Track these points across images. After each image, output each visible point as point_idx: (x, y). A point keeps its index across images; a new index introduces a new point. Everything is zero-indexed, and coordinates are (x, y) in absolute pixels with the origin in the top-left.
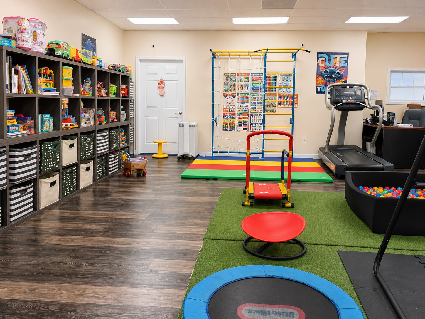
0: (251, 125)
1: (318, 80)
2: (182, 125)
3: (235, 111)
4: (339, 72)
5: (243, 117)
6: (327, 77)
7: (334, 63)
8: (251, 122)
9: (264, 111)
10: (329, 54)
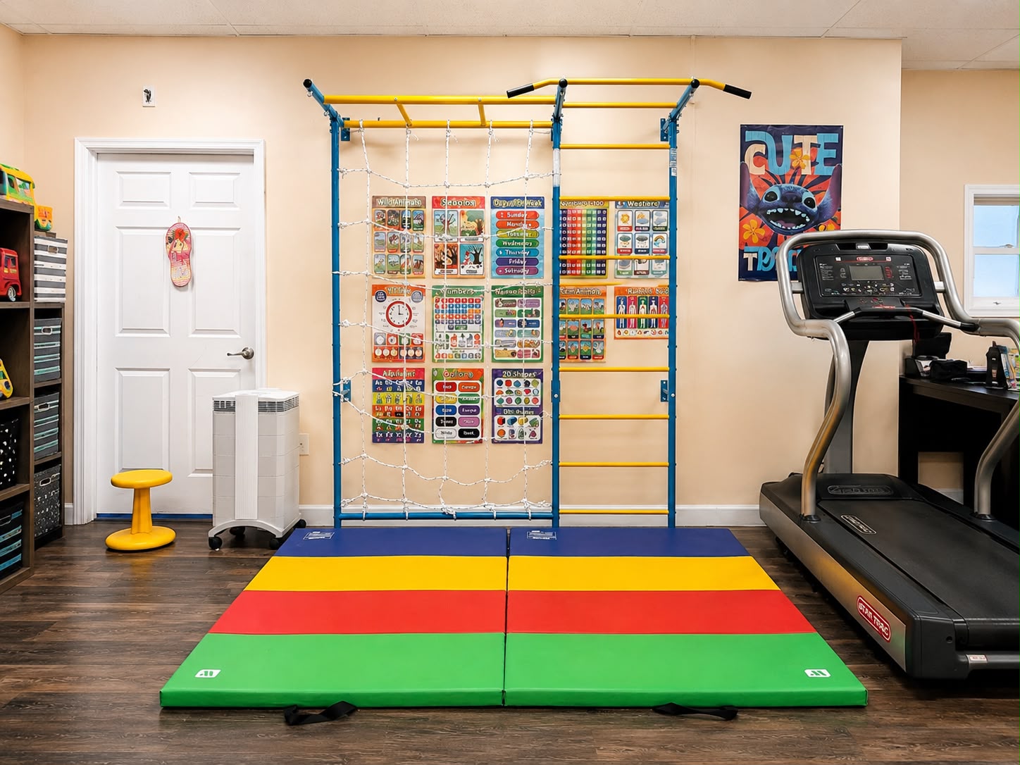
0: (496, 418)
1: (745, 226)
2: (228, 403)
3: (422, 356)
4: (812, 196)
5: (458, 382)
6: (777, 217)
7: (795, 164)
8: (496, 404)
9: (558, 355)
10: (777, 132)
